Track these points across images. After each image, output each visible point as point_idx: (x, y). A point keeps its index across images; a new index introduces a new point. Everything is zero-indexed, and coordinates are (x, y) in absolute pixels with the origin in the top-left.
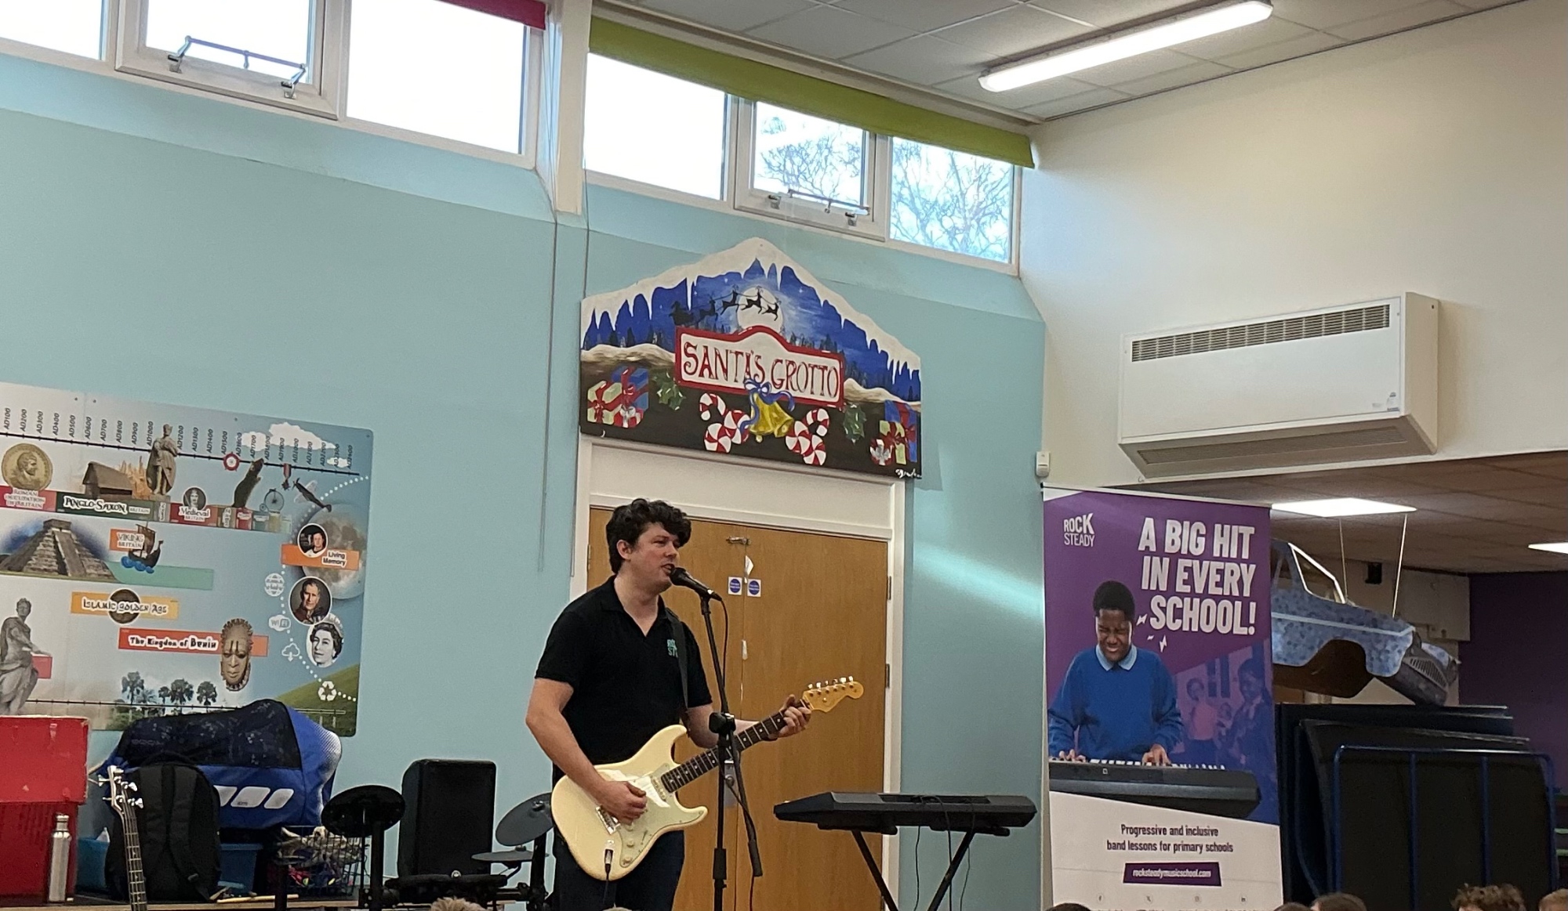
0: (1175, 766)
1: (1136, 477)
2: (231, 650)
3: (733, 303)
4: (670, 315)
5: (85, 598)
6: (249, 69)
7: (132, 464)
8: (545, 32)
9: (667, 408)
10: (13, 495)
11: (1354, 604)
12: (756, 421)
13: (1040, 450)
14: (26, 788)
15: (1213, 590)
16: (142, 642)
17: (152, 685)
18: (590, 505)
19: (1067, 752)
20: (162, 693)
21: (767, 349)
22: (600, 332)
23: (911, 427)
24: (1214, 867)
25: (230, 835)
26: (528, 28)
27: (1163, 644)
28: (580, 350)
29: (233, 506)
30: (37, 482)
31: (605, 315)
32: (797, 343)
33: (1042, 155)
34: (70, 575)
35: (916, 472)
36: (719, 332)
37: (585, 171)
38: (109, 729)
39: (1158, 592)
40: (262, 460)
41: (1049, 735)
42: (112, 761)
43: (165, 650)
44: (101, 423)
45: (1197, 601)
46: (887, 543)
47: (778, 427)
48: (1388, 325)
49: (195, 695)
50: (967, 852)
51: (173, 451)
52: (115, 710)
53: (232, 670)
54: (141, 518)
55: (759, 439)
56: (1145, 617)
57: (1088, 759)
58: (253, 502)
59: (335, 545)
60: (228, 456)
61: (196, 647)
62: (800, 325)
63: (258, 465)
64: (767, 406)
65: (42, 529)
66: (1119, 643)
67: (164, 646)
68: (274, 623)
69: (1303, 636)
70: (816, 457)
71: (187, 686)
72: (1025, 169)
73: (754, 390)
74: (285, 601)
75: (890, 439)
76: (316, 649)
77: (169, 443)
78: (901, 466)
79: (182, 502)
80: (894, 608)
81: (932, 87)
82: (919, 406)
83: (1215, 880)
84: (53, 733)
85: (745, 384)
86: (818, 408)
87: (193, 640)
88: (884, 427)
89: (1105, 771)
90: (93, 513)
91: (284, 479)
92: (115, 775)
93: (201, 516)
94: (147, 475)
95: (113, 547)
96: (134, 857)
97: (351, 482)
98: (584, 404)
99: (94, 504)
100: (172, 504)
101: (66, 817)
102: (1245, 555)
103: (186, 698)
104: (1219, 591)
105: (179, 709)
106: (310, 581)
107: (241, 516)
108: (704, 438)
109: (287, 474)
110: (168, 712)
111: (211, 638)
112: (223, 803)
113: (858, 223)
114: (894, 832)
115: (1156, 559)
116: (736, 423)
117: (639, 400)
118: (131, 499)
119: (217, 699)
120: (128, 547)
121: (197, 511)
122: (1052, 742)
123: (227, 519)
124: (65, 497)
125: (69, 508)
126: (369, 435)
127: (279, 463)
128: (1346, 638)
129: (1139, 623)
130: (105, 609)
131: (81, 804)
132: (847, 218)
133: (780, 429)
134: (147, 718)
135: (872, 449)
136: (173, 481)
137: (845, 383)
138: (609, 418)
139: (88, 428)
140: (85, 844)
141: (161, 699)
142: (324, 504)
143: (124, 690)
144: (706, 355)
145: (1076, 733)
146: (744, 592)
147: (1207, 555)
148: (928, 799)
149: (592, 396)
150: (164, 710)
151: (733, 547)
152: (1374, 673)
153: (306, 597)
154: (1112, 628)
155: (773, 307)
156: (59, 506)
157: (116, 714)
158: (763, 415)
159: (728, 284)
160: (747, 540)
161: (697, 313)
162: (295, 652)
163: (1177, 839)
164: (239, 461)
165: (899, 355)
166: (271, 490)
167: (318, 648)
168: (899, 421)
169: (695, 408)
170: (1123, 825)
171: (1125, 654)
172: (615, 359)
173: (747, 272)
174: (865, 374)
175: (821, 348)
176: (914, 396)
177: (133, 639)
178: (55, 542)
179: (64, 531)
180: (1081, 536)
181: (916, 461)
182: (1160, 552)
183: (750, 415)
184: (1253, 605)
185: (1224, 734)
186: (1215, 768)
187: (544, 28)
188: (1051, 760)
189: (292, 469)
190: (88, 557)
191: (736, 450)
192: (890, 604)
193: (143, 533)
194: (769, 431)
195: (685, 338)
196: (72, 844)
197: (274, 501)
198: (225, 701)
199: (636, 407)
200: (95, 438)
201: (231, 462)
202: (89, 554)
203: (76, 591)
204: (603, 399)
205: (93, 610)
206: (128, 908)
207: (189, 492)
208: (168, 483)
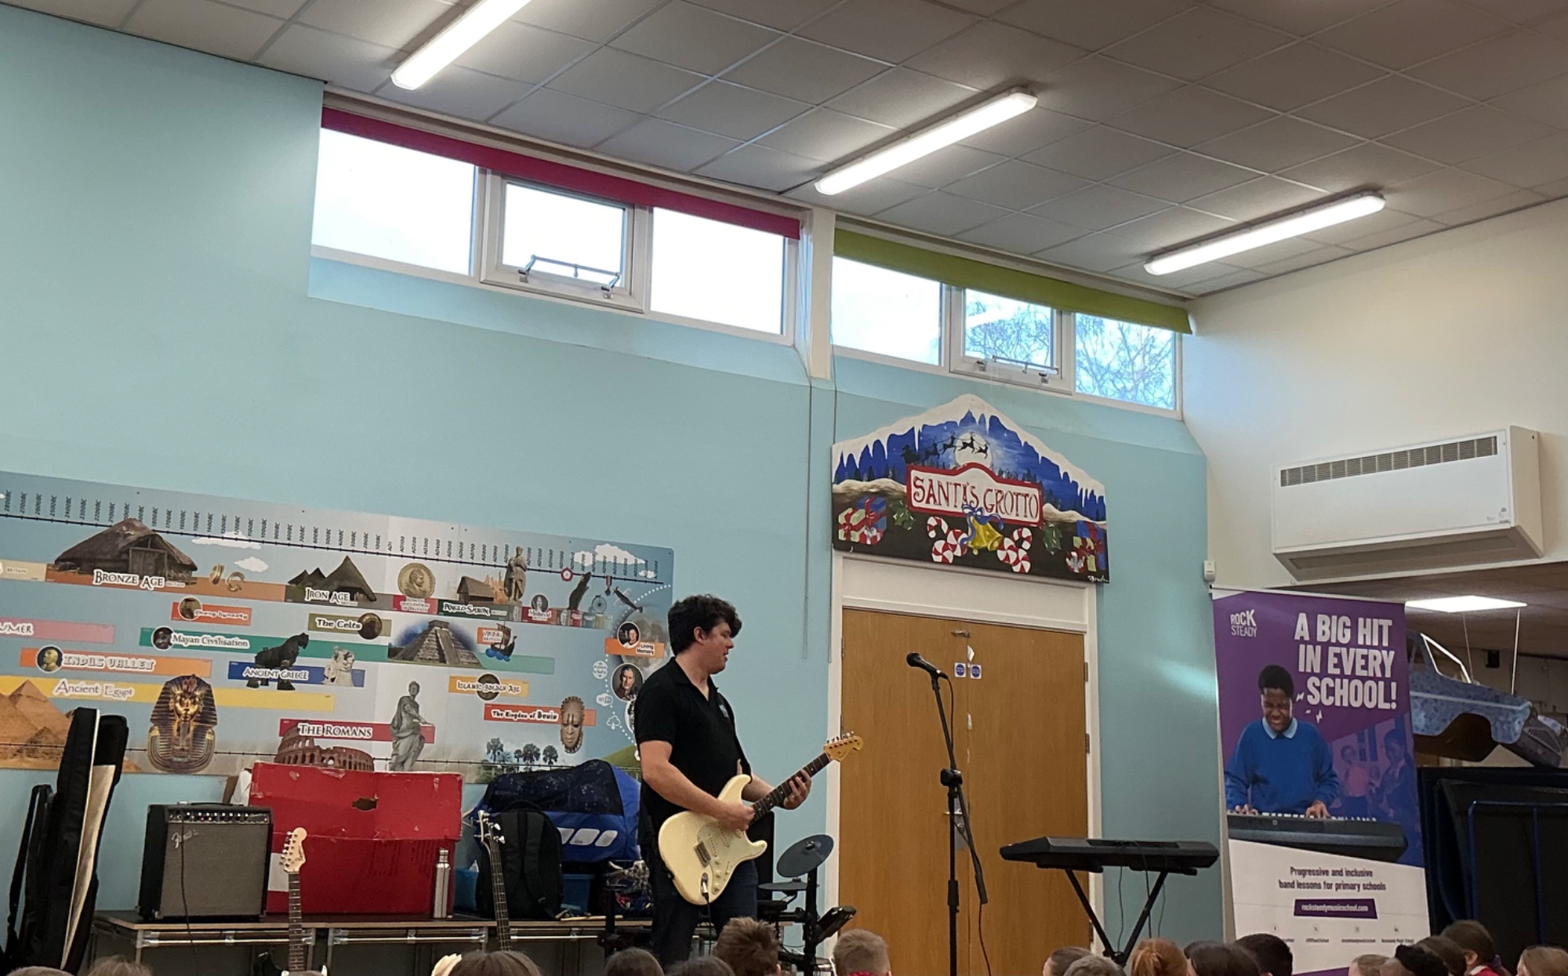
0: (1334, 818)
1: (1289, 580)
2: (568, 720)
3: (951, 445)
4: (902, 455)
5: (459, 681)
6: (579, 277)
7: (492, 577)
8: (800, 242)
9: (901, 529)
11: (1478, 684)
12: (972, 538)
13: (1206, 559)
14: (416, 829)
15: (1359, 672)
16: (502, 714)
17: (509, 748)
18: (843, 606)
19: (1242, 807)
20: (517, 754)
21: (980, 481)
22: (847, 470)
23: (1099, 541)
24: (1370, 903)
25: (570, 867)
26: (787, 239)
27: (1319, 717)
28: (832, 484)
29: (569, 609)
30: (424, 592)
31: (851, 457)
32: (1004, 476)
33: (1198, 324)
34: (448, 663)
35: (1105, 578)
36: (941, 468)
37: (833, 346)
38: (478, 783)
39: (1313, 674)
40: (589, 573)
41: (1226, 792)
42: (480, 806)
43: (519, 721)
44: (471, 546)
45: (1346, 681)
46: (1083, 635)
47: (991, 542)
48: (1496, 453)
49: (542, 757)
50: (1162, 888)
51: (524, 567)
52: (482, 768)
53: (569, 737)
54: (500, 618)
55: (975, 552)
56: (1303, 694)
57: (1260, 813)
58: (584, 605)
59: (645, 638)
60: (564, 570)
61: (542, 719)
62: (1006, 461)
63: (587, 577)
64: (981, 527)
65: (427, 628)
66: (1282, 717)
67: (518, 718)
68: (601, 700)
69: (1436, 711)
70: (1022, 566)
71: (535, 749)
72: (1184, 335)
73: (970, 514)
75: (1083, 551)
76: (632, 720)
77: (521, 561)
78: (1092, 573)
79: (530, 606)
80: (1091, 689)
81: (1106, 273)
82: (1105, 524)
83: (1372, 914)
84: (436, 786)
85: (963, 509)
86: (1022, 527)
87: (540, 713)
88: (1077, 542)
89: (1275, 823)
90: (464, 615)
91: (606, 588)
92: (484, 817)
94: (505, 586)
95: (480, 641)
96: (498, 883)
97: (657, 589)
98: (836, 526)
99: (466, 609)
100: (524, 608)
101: (447, 851)
102: (1385, 643)
103: (535, 759)
104: (1364, 673)
105: (529, 767)
106: (626, 667)
107: (575, 616)
108: (931, 552)
109: (609, 584)
110: (522, 769)
112: (564, 842)
113: (1050, 381)
114: (1101, 871)
115: (1310, 647)
116: (957, 539)
117: (879, 523)
118: (493, 604)
119: (558, 759)
121: (541, 612)
122: (1229, 797)
123: (564, 618)
124: (445, 603)
125: (448, 611)
126: (671, 552)
127: (603, 575)
128: (1473, 712)
129: (1298, 699)
130: (474, 689)
131: (457, 841)
132: (1040, 377)
133: (992, 544)
134: (506, 775)
135: (1067, 560)
136: (524, 590)
137: (1044, 507)
138: (855, 537)
139: (461, 550)
140: (460, 872)
141: (516, 759)
142: (636, 606)
143: (489, 752)
144: (931, 486)
145: (1249, 791)
146: (968, 674)
147: (1353, 643)
148: (1127, 843)
149: (841, 519)
150: (518, 768)
151: (958, 638)
152: (1499, 741)
153: (624, 679)
154: (1275, 704)
155: (984, 448)
156: (440, 611)
157: (482, 771)
158: (978, 533)
159: (946, 431)
160: (969, 633)
161: (923, 454)
162: (617, 723)
163: (1338, 879)
164: (572, 574)
165: (1087, 484)
166: (597, 596)
168: (1089, 537)
169: (924, 528)
170: (1292, 868)
171: (1287, 724)
172: (860, 490)
173: (962, 421)
174: (1060, 500)
175: (1024, 480)
176: (1100, 517)
177: (495, 712)
178: (437, 638)
179: (444, 629)
180: (1246, 628)
181: (1104, 569)
182: (1313, 641)
183: (967, 533)
184: (1394, 685)
185: (1374, 791)
186: (1368, 819)
187: (798, 238)
188: (1229, 813)
189: (613, 580)
190: (461, 649)
191: (957, 561)
192: (1088, 686)
193: (502, 630)
194: (984, 545)
195: (914, 473)
196: (452, 873)
197: (600, 605)
198: (564, 761)
199: (876, 528)
200: (466, 558)
201: (567, 575)
202: (462, 647)
203: (452, 675)
204: (851, 522)
205: (465, 690)
206: (494, 924)
207: (535, 599)
208: (520, 592)
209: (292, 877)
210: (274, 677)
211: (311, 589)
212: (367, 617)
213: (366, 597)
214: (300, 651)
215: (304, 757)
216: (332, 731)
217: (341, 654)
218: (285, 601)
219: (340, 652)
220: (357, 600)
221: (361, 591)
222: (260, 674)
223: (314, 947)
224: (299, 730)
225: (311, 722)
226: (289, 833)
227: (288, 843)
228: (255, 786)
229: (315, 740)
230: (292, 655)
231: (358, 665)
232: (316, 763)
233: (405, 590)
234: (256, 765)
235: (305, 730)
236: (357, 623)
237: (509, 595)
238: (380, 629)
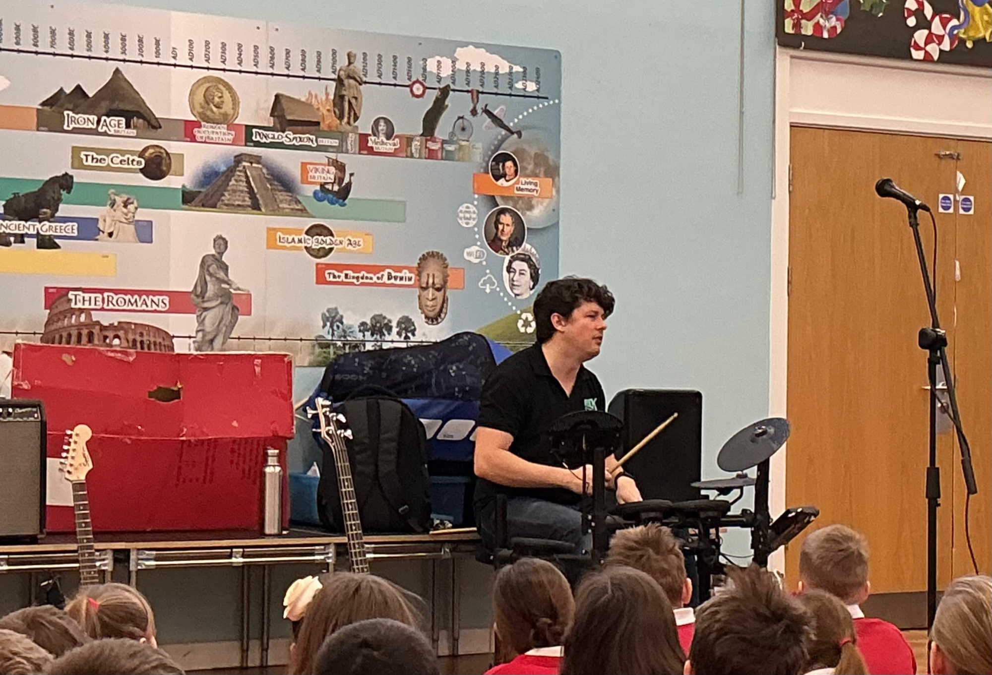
2: (427, 283)
5: (279, 234)
7: (318, 94)
9: (870, 15)
10: (203, 129)
12: (965, 25)
14: (235, 424)
16: (339, 277)
17: (352, 320)
18: (791, 123)
20: (362, 328)
25: (438, 468)
29: (422, 135)
30: (225, 115)
34: (263, 210)
38: (311, 365)
40: (448, 86)
42: (317, 395)
43: (362, 284)
44: (284, 53)
47: (990, 31)
49: (395, 330)
51: (359, 79)
52: (317, 347)
53: (430, 303)
54: (330, 150)
55: (969, 45)
58: (442, 130)
59: (527, 174)
60: (414, 83)
61: (393, 281)
63: (445, 92)
64: (977, 9)
65: (233, 165)
67: (361, 281)
68: (469, 254)
71: (386, 321)
74: (479, 233)
76: (513, 281)
77: (354, 72)
79: (370, 132)
84: (258, 369)
87: (389, 274)
90: (280, 146)
91: (471, 107)
92: (323, 406)
93: (389, 147)
94: (335, 106)
95: (305, 181)
96: (347, 488)
97: (540, 106)
98: (781, 14)
99: (282, 137)
100: (361, 135)
101: (277, 451)
103: (386, 333)
105: (379, 344)
106: (503, 211)
107: (431, 146)
108: (910, 46)
109: (476, 100)
110: (369, 347)
111: (406, 271)
112: (429, 435)
116: (944, 28)
117: (839, 9)
118: (319, 130)
119: (416, 333)
120: (319, 180)
121: (385, 141)
123: (416, 149)
124: (254, 130)
125: (258, 142)
126: (557, 55)
127: (467, 88)
130: (300, 245)
131: (290, 438)
134: (349, 353)
136: (360, 110)
138: (808, 29)
139: (272, 58)
140: (296, 479)
141: (361, 334)
142: (514, 130)
143: (324, 327)
146: (956, 209)
150: (364, 345)
151: (943, 162)
153: (500, 227)
156: (248, 140)
157: (318, 350)
158: (973, 18)
160: (958, 155)
162: (492, 284)
164: (425, 88)
166: (460, 118)
167: (515, 279)
169: (900, 14)
177: (329, 274)
178: (247, 177)
179: (254, 165)
183: (958, 19)
189: (480, 95)
190: (280, 191)
191: (945, 58)
193: (333, 166)
194: (981, 35)
196: (283, 480)
197: (463, 129)
198: (424, 334)
199: (836, 15)
200: (280, 69)
201: (418, 89)
202: (281, 188)
203: (270, 226)
204: (801, 8)
205: (288, 245)
206: (344, 540)
207: (377, 122)
208: (355, 114)
209: (77, 486)
210: (32, 231)
211: (71, 113)
212: (151, 151)
213: (146, 123)
214: (63, 197)
215: (80, 335)
216: (114, 302)
217: (119, 200)
218: (38, 130)
219: (117, 198)
220: (135, 127)
221: (140, 115)
222: (12, 227)
223: (112, 572)
224: (70, 300)
225: (85, 290)
226: (69, 432)
227: (69, 444)
228: (17, 373)
229: (92, 312)
230: (52, 202)
231: (143, 214)
232: (96, 342)
233: (199, 113)
234: (17, 346)
235: (78, 301)
236: (137, 159)
237: (341, 117)
238: (169, 166)
